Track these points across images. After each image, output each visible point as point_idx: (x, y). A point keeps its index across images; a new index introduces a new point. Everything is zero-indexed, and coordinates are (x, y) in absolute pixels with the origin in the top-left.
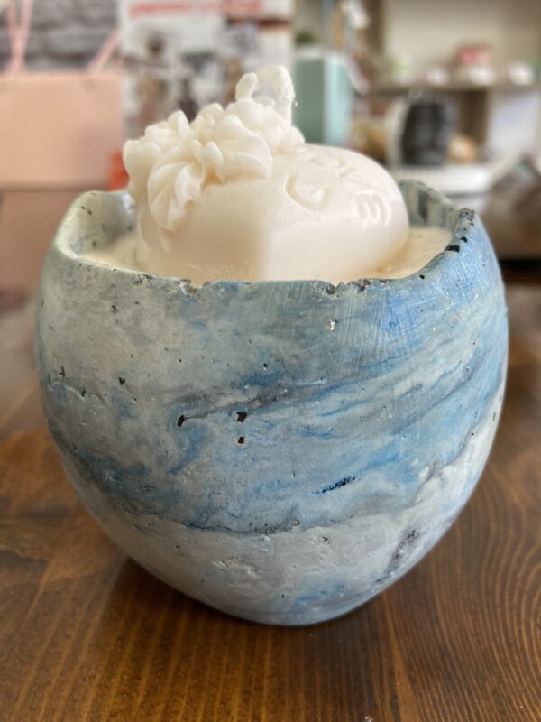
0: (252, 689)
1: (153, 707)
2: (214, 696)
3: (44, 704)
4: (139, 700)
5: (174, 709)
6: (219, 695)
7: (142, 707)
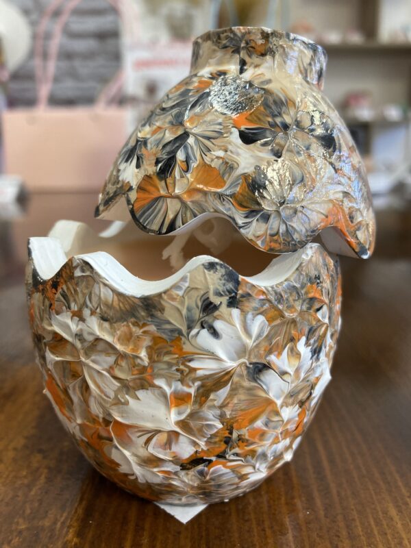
0: (400, 504)
1: (335, 517)
2: (375, 509)
3: (253, 516)
4: (322, 513)
5: (351, 518)
6: (378, 508)
7: (326, 517)
